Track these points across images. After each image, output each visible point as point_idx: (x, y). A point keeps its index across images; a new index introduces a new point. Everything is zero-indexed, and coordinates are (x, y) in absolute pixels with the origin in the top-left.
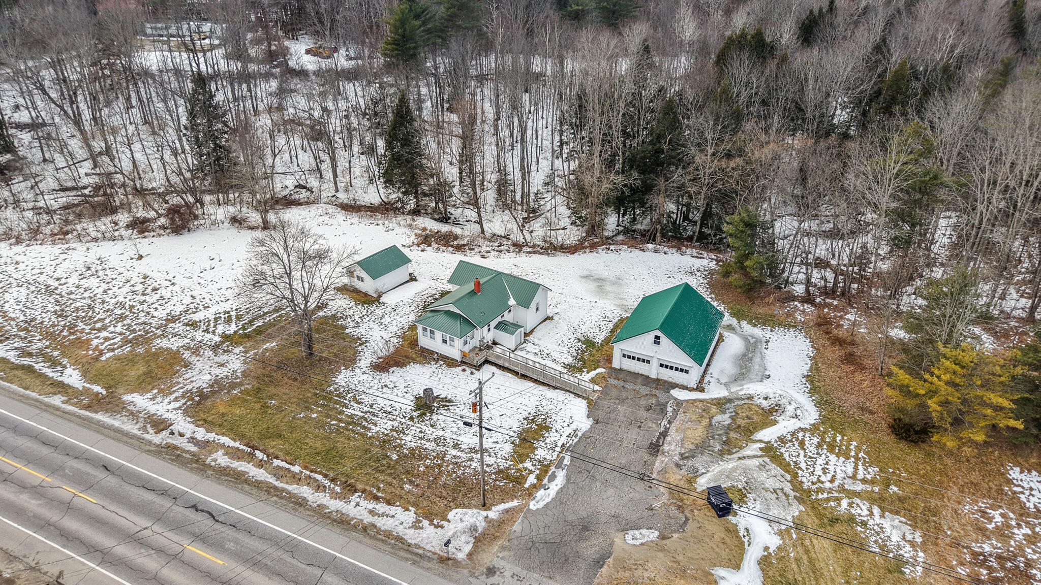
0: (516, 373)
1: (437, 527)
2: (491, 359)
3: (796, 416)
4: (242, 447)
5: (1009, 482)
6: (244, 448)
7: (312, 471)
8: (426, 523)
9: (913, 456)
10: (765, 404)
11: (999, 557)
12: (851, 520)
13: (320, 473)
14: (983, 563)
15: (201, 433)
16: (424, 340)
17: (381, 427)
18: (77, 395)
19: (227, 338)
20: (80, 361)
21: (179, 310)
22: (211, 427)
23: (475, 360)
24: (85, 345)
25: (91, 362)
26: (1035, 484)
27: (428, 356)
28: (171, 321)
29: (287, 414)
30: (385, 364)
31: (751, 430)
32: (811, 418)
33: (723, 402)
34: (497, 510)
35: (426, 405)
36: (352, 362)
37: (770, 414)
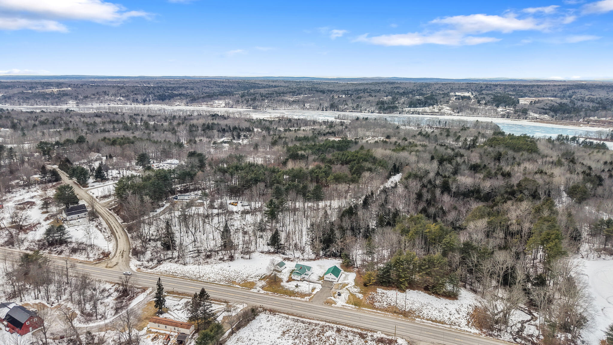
0: (309, 282)
3: (351, 284)
5: (376, 290)
6: (273, 293)
7: (284, 295)
9: (365, 288)
11: (372, 296)
12: (356, 295)
13: (286, 295)
14: (370, 297)
15: (265, 292)
16: (293, 278)
17: (291, 289)
18: (242, 288)
19: (259, 279)
20: (237, 284)
21: (247, 276)
22: (266, 291)
23: (303, 280)
24: (235, 282)
25: (239, 284)
26: (379, 290)
27: (294, 280)
28: (247, 277)
29: (277, 288)
30: (288, 281)
31: (344, 287)
32: (354, 284)
33: (341, 283)
34: (311, 297)
35: (297, 286)
36: (282, 282)
37: (347, 285)
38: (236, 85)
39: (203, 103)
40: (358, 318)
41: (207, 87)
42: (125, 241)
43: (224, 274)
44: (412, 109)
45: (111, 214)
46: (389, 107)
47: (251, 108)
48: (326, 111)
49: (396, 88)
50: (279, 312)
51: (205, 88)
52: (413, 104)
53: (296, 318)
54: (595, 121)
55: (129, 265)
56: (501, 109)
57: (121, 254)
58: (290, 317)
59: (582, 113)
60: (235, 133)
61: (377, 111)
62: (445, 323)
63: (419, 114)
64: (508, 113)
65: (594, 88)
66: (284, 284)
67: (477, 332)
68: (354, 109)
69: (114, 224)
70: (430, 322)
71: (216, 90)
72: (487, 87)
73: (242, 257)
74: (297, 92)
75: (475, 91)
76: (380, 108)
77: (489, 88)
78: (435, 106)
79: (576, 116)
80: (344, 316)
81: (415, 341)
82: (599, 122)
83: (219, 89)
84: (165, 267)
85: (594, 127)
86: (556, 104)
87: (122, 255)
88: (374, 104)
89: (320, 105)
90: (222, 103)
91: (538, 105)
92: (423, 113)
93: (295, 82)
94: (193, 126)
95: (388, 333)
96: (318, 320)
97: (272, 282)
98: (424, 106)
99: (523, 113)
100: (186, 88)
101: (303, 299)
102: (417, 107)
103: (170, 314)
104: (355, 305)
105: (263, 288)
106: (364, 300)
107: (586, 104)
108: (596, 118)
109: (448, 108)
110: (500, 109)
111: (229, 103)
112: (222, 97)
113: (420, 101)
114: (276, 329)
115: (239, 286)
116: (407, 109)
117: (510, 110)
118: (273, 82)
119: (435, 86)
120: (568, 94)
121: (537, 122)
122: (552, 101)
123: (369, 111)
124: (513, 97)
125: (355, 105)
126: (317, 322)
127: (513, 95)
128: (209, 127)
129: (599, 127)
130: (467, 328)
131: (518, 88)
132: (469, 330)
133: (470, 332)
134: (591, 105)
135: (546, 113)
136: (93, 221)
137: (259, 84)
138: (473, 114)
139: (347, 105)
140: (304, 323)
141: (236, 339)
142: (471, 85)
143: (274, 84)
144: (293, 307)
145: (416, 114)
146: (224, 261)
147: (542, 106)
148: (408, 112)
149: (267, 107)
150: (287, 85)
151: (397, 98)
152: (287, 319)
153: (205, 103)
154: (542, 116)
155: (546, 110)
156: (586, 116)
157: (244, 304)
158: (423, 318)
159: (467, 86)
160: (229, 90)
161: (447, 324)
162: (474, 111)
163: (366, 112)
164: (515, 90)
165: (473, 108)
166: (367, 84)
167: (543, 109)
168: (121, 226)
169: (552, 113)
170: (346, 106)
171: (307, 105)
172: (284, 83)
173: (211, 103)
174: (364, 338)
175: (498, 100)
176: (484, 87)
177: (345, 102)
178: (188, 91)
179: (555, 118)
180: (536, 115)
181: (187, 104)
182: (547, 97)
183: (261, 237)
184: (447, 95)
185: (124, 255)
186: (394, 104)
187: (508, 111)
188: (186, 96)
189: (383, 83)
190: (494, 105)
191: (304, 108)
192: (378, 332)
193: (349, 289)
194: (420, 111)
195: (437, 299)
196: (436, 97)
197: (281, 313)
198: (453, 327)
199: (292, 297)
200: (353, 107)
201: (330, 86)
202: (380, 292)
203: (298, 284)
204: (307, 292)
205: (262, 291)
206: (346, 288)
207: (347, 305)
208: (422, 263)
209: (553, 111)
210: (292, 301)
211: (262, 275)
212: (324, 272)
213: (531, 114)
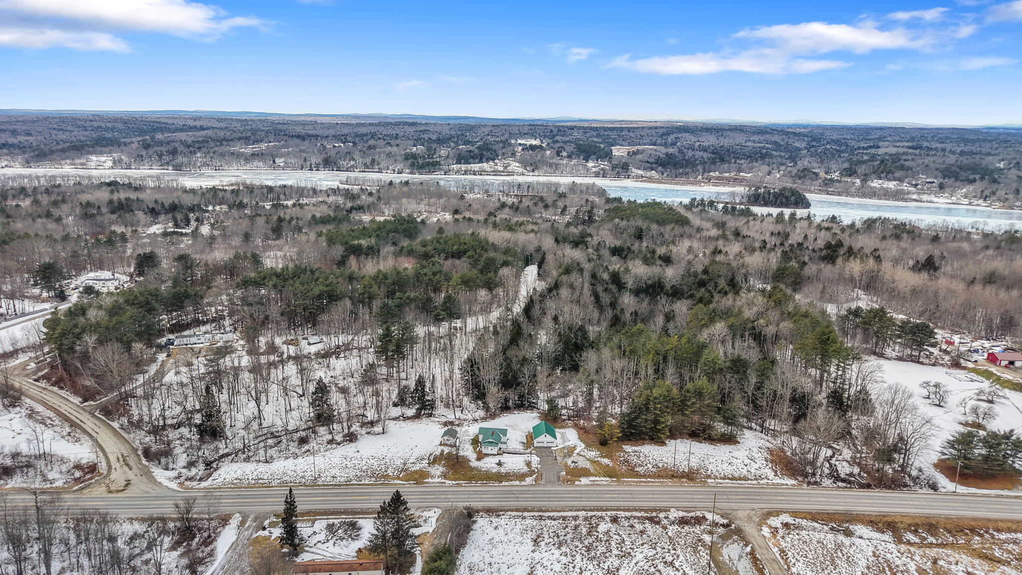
0: (513, 453)
1: (525, 482)
2: (504, 452)
3: (581, 447)
5: (623, 448)
6: (468, 482)
7: (489, 481)
9: (605, 447)
10: (573, 446)
11: (624, 460)
12: (599, 461)
13: (491, 481)
14: (621, 461)
15: (454, 482)
16: (484, 451)
17: (494, 470)
18: (410, 484)
19: (429, 464)
20: (394, 479)
21: (402, 461)
22: (455, 480)
23: (501, 453)
24: (387, 475)
25: (398, 478)
26: (628, 448)
27: (487, 455)
28: (405, 464)
29: (469, 474)
30: (478, 459)
31: (572, 452)
32: (583, 446)
33: (563, 448)
34: (534, 476)
35: (500, 464)
36: (470, 461)
37: (575, 448)
38: (120, 126)
39: (63, 162)
40: (629, 496)
41: (59, 130)
42: (112, 436)
43: (358, 466)
44: (463, 167)
45: (44, 389)
46: (428, 164)
47: (171, 168)
48: (318, 170)
49: (424, 132)
50: (504, 510)
51: (55, 132)
52: (463, 158)
53: (536, 514)
54: (718, 178)
55: (155, 481)
56: (593, 165)
57: (122, 463)
58: (525, 514)
59: (700, 168)
60: (179, 216)
61: (407, 171)
62: (749, 479)
63: (475, 174)
64: (603, 169)
65: (700, 131)
66: (474, 463)
67: (794, 482)
68: (368, 167)
69: (64, 408)
70: (728, 481)
71: (81, 135)
72: (559, 130)
73: (368, 433)
74: (252, 137)
75: (545, 137)
76: (412, 165)
77: (562, 133)
78: (496, 161)
79: (692, 171)
80: (607, 496)
81: (728, 512)
82: (723, 179)
83: (87, 133)
84: (232, 473)
85: (717, 186)
86: (662, 156)
87: (127, 465)
88: (399, 158)
89: (305, 160)
90: (106, 160)
91: (640, 157)
92: (481, 172)
93: (239, 120)
94: (88, 204)
95: (685, 509)
96: (571, 510)
97: (453, 465)
98: (481, 161)
99: (621, 169)
100: (14, 133)
101: (523, 483)
102: (469, 164)
103: (313, 553)
104: (610, 476)
105: (444, 476)
106: (617, 467)
107: (699, 154)
108: (717, 173)
109: (517, 164)
110: (590, 164)
111: (120, 161)
112: (103, 149)
113: (472, 154)
114: (519, 538)
115: (400, 482)
116: (455, 167)
117: (604, 164)
118: (195, 120)
119: (484, 129)
120: (669, 140)
121: (644, 181)
122: (656, 150)
123: (394, 171)
124: (602, 146)
125: (368, 160)
126: (574, 514)
127: (601, 143)
128: (122, 205)
129: (724, 186)
130: (777, 480)
131: (602, 132)
132: (782, 481)
133: (787, 485)
134: (705, 155)
135: (652, 169)
136: (15, 406)
137: (166, 123)
138: (554, 172)
139: (353, 159)
140: (554, 520)
141: (468, 569)
142: (537, 128)
143: (198, 124)
144: (518, 498)
145: (470, 174)
146: (339, 444)
147: (646, 159)
148: (457, 172)
149: (203, 166)
150: (223, 125)
151: (435, 149)
152: (524, 518)
153: (68, 161)
154: (648, 173)
155: (651, 163)
156: (704, 171)
157: (436, 510)
158: (716, 478)
159: (531, 130)
160: (109, 135)
161: (751, 480)
162: (555, 168)
163: (389, 171)
164: (598, 136)
165: (553, 163)
166: (371, 124)
167: (648, 162)
168: (83, 409)
169: (660, 168)
170: (352, 163)
171: (280, 161)
172: (217, 123)
173: (82, 161)
174: (658, 523)
175: (584, 151)
176: (555, 130)
177: (349, 155)
178: (22, 138)
179: (665, 175)
180: (640, 172)
181: (27, 163)
182: (645, 144)
184: (506, 144)
185: (131, 463)
186: (432, 158)
187: (602, 166)
188: (21, 148)
189: (397, 124)
190: (582, 157)
191: (274, 166)
192: (672, 510)
193: (582, 453)
194: (476, 169)
195: (713, 446)
196: (494, 148)
197: (507, 511)
198: (762, 482)
199: (504, 483)
200: (365, 164)
201: (307, 127)
202: (630, 451)
203: (500, 461)
204: (522, 471)
205: (447, 482)
206: (578, 454)
207: (597, 478)
208: (686, 396)
209: (661, 165)
210: (509, 489)
211: (428, 455)
212: (524, 435)
213: (634, 170)
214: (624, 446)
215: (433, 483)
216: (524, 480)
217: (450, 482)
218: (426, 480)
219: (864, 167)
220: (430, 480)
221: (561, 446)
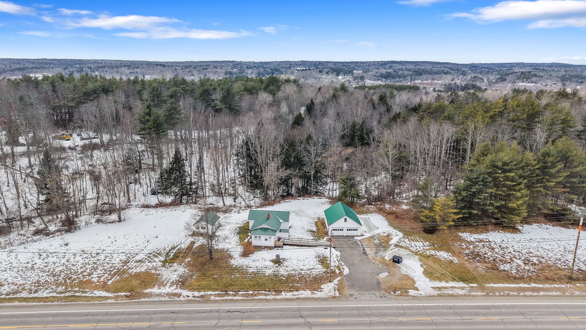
0: (298, 245)
1: (321, 291)
2: (285, 243)
3: (397, 235)
4: (220, 293)
5: (460, 236)
6: (221, 293)
7: (258, 291)
8: (316, 292)
9: (434, 237)
10: (385, 234)
11: (471, 253)
12: (432, 255)
13: (262, 290)
14: (469, 255)
15: (196, 294)
16: (255, 242)
17: (268, 272)
18: (116, 298)
19: (165, 262)
20: (96, 288)
21: (124, 258)
22: (199, 290)
23: (280, 244)
24: (89, 282)
25: (104, 286)
26: (467, 236)
27: (259, 248)
28: (126, 263)
29: (226, 278)
30: (245, 254)
31: (387, 242)
32: (401, 235)
33: (372, 237)
34: (336, 281)
35: (278, 261)
36: (231, 257)
37: (389, 237)
43: (51, 267)
54: (420, 84)
56: (342, 78)
59: (408, 78)
64: (349, 80)
66: (237, 261)
73: (98, 221)
75: (311, 66)
77: (321, 64)
79: (404, 79)
86: (384, 73)
97: (203, 264)
99: (360, 80)
101: (318, 294)
104: (463, 280)
105: (183, 283)
107: (406, 72)
108: (420, 81)
110: (340, 78)
115: (104, 294)
117: (349, 78)
134: (410, 73)
135: (379, 80)
146: (47, 235)
154: (377, 82)
167: (375, 76)
169: (384, 79)
175: (335, 72)
180: (371, 81)
183: (136, 181)
187: (347, 79)
190: (335, 74)
193: (403, 244)
199: (284, 295)
202: (472, 240)
203: (278, 256)
204: (315, 272)
205: (185, 293)
206: (396, 246)
207: (443, 284)
208: (545, 163)
209: (384, 77)
210: (294, 305)
211: (168, 249)
212: (311, 221)
213: (367, 80)
214: (460, 234)
215: (160, 295)
216: (318, 289)
217: (190, 293)
218: (148, 291)
219: (511, 76)
220: (155, 290)
221: (367, 235)
